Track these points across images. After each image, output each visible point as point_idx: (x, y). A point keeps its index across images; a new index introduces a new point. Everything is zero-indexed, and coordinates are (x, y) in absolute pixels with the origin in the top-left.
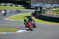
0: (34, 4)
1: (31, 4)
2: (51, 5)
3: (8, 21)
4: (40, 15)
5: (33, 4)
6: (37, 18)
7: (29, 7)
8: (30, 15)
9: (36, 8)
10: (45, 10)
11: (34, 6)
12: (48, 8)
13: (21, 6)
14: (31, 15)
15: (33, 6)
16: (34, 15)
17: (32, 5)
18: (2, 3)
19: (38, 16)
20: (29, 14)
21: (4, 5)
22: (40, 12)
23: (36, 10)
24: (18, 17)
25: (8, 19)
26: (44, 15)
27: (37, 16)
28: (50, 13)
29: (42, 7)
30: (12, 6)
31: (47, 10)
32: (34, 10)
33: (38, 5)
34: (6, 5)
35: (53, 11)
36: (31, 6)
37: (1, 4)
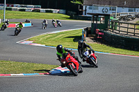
0: (90, 8)
1: (84, 9)
2: (129, 11)
3: (29, 46)
4: (104, 33)
5: (88, 7)
6: (96, 40)
7: (77, 14)
8: (81, 34)
9: (96, 17)
10: (116, 22)
11: (90, 11)
12: (123, 18)
13: (58, 13)
14: (83, 33)
15: (88, 11)
16: (89, 32)
17: (86, 10)
18: (15, 5)
19: (100, 36)
20: (79, 31)
21: (20, 10)
22: (105, 27)
23: (95, 22)
24: (53, 39)
25: (28, 42)
26: (113, 33)
27: (97, 35)
28: (128, 28)
29: (109, 15)
30: (39, 11)
31: (122, 23)
32: (90, 22)
33: (99, 10)
34: (24, 10)
35: (135, 24)
36: (82, 11)
37: (13, 6)
